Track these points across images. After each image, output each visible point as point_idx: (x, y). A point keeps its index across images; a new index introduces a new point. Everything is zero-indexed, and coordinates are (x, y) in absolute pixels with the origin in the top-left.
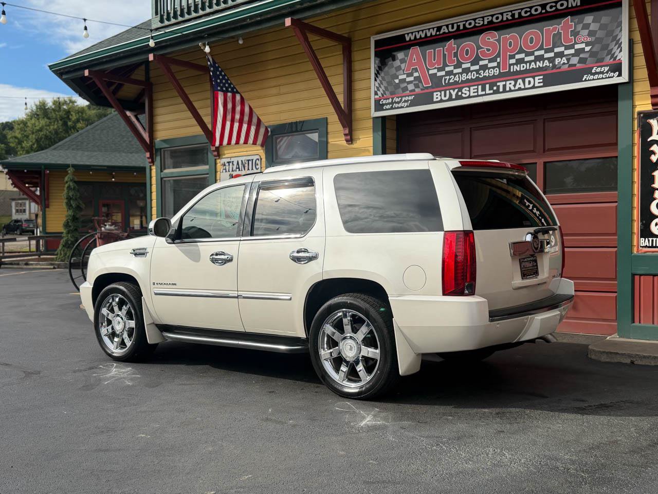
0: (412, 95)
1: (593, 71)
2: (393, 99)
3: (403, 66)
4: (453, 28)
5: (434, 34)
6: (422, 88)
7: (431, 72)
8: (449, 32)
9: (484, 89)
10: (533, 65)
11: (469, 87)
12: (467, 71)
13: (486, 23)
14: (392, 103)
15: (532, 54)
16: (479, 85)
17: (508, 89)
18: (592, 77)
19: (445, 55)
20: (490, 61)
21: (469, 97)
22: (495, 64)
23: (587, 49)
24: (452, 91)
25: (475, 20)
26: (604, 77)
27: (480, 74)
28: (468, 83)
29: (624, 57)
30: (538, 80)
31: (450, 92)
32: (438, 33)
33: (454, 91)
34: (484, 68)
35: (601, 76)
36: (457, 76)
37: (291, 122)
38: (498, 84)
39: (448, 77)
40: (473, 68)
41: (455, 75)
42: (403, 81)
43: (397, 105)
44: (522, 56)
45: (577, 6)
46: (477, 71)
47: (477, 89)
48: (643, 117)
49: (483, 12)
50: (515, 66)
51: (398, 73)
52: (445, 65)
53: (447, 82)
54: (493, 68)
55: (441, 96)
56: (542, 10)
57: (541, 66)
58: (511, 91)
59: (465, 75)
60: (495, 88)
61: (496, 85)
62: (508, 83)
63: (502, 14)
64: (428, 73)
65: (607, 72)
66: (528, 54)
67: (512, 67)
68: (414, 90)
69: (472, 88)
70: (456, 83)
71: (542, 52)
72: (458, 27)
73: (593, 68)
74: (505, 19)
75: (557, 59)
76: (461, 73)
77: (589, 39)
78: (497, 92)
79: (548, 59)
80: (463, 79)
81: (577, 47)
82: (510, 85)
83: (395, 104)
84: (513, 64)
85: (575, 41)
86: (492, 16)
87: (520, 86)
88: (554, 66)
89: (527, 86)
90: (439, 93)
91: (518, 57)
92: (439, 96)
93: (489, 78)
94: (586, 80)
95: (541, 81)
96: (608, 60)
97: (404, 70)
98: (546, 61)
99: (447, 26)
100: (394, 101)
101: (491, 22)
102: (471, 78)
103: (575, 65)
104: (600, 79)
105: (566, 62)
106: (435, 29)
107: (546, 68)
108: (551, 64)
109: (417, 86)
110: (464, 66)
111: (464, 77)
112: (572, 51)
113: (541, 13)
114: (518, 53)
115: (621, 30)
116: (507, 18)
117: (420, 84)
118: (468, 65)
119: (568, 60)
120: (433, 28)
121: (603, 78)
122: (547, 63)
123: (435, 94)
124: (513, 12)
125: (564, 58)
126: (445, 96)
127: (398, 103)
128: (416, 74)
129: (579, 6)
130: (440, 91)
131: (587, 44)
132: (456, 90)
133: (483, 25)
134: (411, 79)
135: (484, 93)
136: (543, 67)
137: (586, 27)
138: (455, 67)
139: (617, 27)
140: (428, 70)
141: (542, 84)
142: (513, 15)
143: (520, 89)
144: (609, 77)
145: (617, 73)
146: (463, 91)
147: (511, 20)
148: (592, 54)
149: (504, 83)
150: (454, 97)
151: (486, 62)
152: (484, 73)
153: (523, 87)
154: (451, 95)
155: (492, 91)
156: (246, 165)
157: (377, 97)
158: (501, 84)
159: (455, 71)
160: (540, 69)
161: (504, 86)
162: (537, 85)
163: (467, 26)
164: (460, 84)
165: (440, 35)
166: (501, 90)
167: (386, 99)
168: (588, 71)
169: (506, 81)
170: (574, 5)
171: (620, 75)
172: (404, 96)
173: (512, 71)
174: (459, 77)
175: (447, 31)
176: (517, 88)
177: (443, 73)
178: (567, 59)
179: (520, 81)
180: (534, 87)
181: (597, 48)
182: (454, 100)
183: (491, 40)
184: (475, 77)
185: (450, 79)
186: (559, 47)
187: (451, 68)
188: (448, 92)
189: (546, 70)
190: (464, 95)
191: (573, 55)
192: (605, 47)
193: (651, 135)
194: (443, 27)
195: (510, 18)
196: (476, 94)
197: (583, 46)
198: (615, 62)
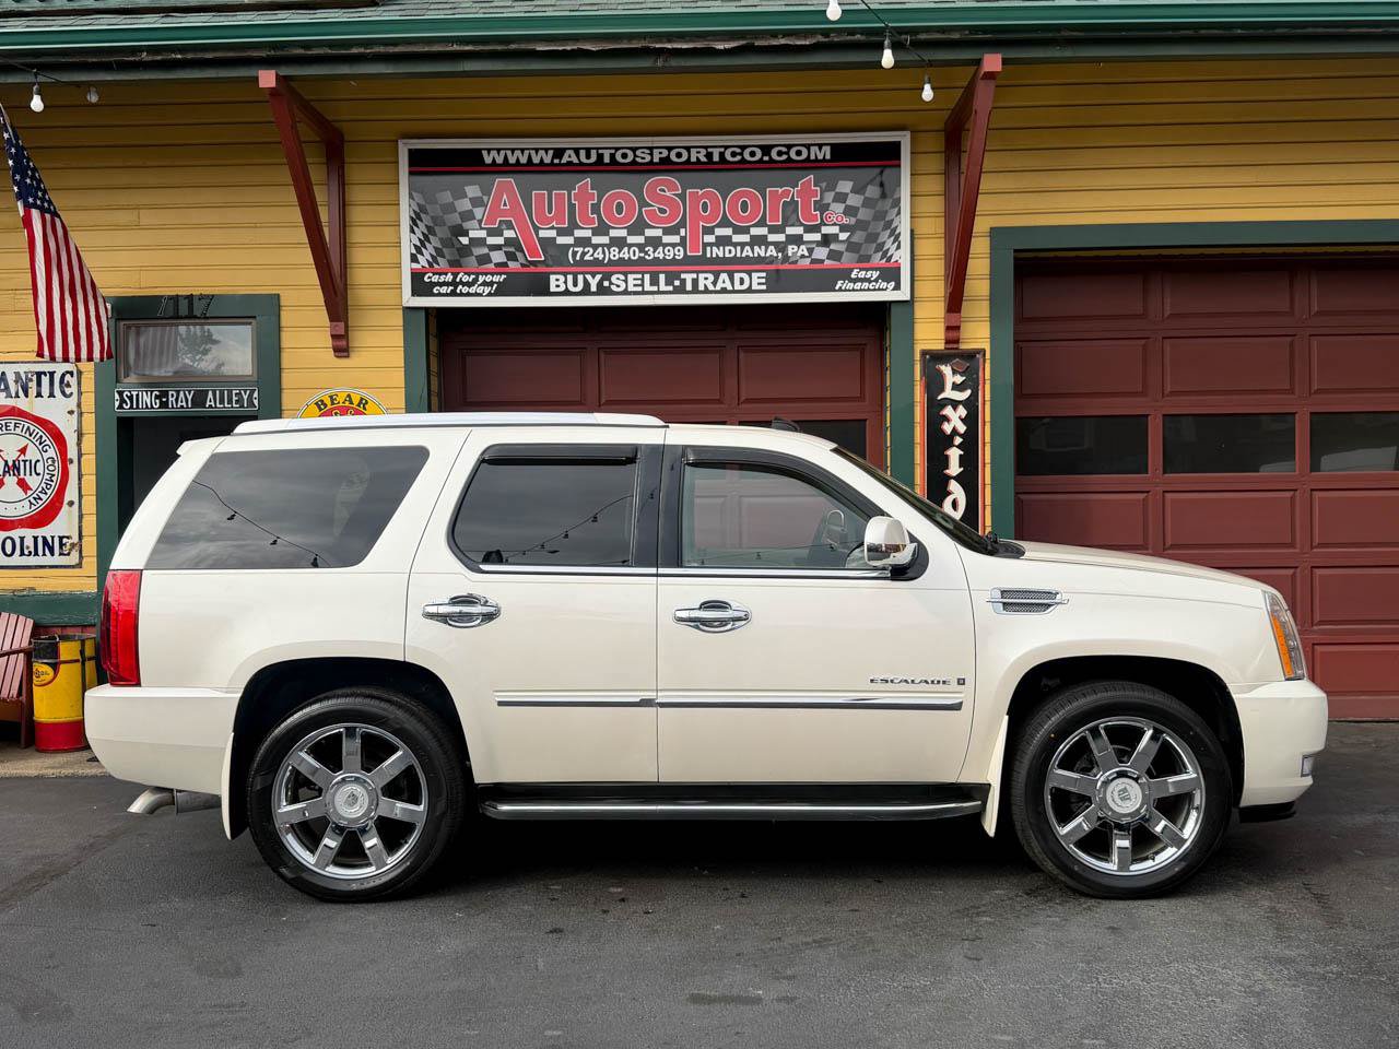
0: (501, 274)
1: (853, 276)
2: (455, 275)
3: (478, 212)
4: (588, 157)
5: (547, 160)
6: (524, 262)
7: (542, 234)
8: (581, 164)
9: (655, 282)
10: (747, 251)
11: (625, 274)
12: (620, 243)
13: (656, 160)
14: (454, 284)
15: (745, 231)
16: (647, 273)
17: (701, 288)
18: (850, 286)
19: (571, 206)
20: (667, 232)
21: (626, 292)
22: (675, 239)
23: (843, 236)
24: (589, 277)
25: (634, 150)
26: (871, 287)
27: (646, 253)
28: (625, 266)
29: (902, 257)
30: (757, 279)
31: (585, 278)
32: (556, 161)
33: (594, 277)
34: (655, 242)
35: (866, 285)
36: (600, 249)
37: (174, 294)
38: (683, 276)
39: (580, 250)
40: (631, 240)
41: (596, 247)
42: (481, 242)
43: (465, 290)
44: (727, 231)
45: (824, 159)
46: (641, 247)
47: (642, 280)
48: (929, 361)
49: (650, 139)
50: (714, 248)
51: (466, 225)
52: (574, 226)
53: (578, 258)
54: (674, 245)
55: (565, 282)
56: (763, 155)
57: (763, 254)
58: (706, 291)
59: (617, 250)
60: (677, 283)
61: (679, 278)
62: (702, 276)
63: (688, 149)
64: (537, 235)
65: (876, 281)
66: (738, 230)
67: (708, 249)
68: (504, 265)
69: (630, 277)
70: (596, 262)
71: (763, 231)
72: (600, 157)
73: (852, 270)
74: (693, 159)
75: (790, 247)
76: (609, 246)
77: (846, 221)
78: (681, 290)
79: (776, 244)
80: (612, 258)
81: (825, 230)
82: (705, 280)
83: (460, 287)
84: (711, 245)
85: (822, 219)
86: (670, 149)
87: (724, 286)
88: (786, 258)
89: (738, 287)
90: (562, 278)
91: (720, 232)
92: (561, 283)
93: (665, 262)
94: (840, 290)
95: (764, 280)
96: (877, 259)
97: (480, 222)
98: (772, 248)
99: (577, 151)
100: (458, 280)
101: (666, 161)
102: (629, 258)
103: (822, 261)
104: (864, 290)
105: (807, 254)
106: (551, 153)
107: (772, 260)
108: (780, 255)
109: (511, 257)
110: (613, 233)
111: (614, 254)
112: (817, 237)
113: (761, 161)
114: (718, 226)
115: (899, 213)
116: (697, 158)
117: (519, 254)
118: (623, 233)
119: (811, 251)
120: (546, 150)
121: (869, 290)
122: (772, 251)
123: (553, 278)
124: (709, 150)
125: (803, 247)
126: (575, 284)
127: (469, 284)
128: (509, 234)
129: (828, 161)
130: (565, 274)
131: (843, 228)
132: (598, 277)
133: (651, 162)
134: (499, 241)
135: (655, 288)
136: (765, 258)
137: (841, 198)
138: (596, 232)
139: (893, 207)
140: (537, 229)
141: (764, 287)
142: (709, 156)
143: (724, 291)
144: (879, 289)
145: (893, 283)
146: (614, 279)
147: (704, 163)
148: (852, 247)
149: (695, 276)
150: (594, 289)
151: (657, 233)
152: (654, 252)
153: (729, 288)
154: (587, 284)
155: (671, 288)
156: (33, 385)
157: (415, 266)
158: (689, 277)
159: (596, 240)
160: (760, 260)
161: (695, 282)
162: (755, 287)
163: (619, 158)
164: (606, 265)
165: (560, 164)
166: (689, 287)
167: (440, 274)
168: (845, 274)
169: (698, 272)
170: (820, 157)
171: (897, 287)
172: (482, 274)
173: (709, 255)
174: (604, 252)
175: (576, 161)
176: (718, 288)
177: (569, 240)
178: (808, 249)
179: (724, 276)
180: (749, 290)
181: (859, 237)
182: (594, 294)
183: (668, 194)
184: (636, 258)
185: (584, 254)
186: (793, 225)
187: (587, 233)
188: (580, 277)
189: (771, 263)
190: (614, 288)
191: (819, 244)
192: (872, 238)
193: (942, 390)
194: (568, 152)
195: (704, 159)
196: (640, 289)
197: (834, 230)
198: (888, 265)
